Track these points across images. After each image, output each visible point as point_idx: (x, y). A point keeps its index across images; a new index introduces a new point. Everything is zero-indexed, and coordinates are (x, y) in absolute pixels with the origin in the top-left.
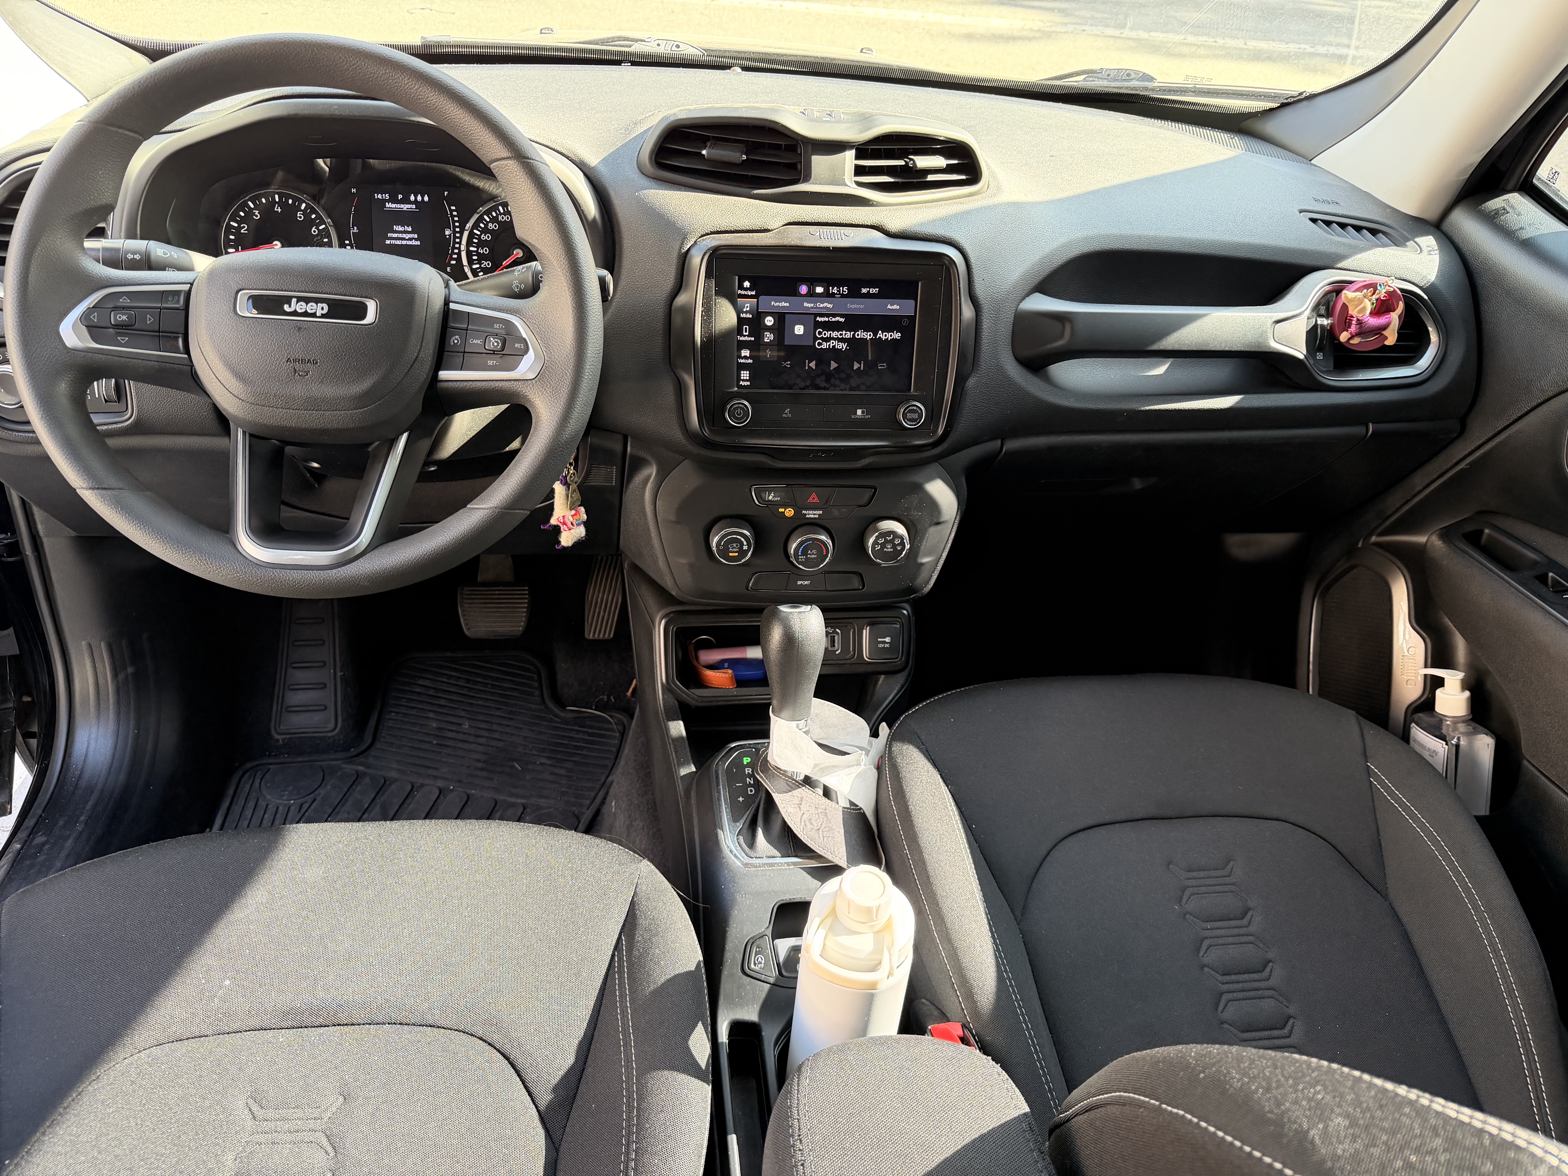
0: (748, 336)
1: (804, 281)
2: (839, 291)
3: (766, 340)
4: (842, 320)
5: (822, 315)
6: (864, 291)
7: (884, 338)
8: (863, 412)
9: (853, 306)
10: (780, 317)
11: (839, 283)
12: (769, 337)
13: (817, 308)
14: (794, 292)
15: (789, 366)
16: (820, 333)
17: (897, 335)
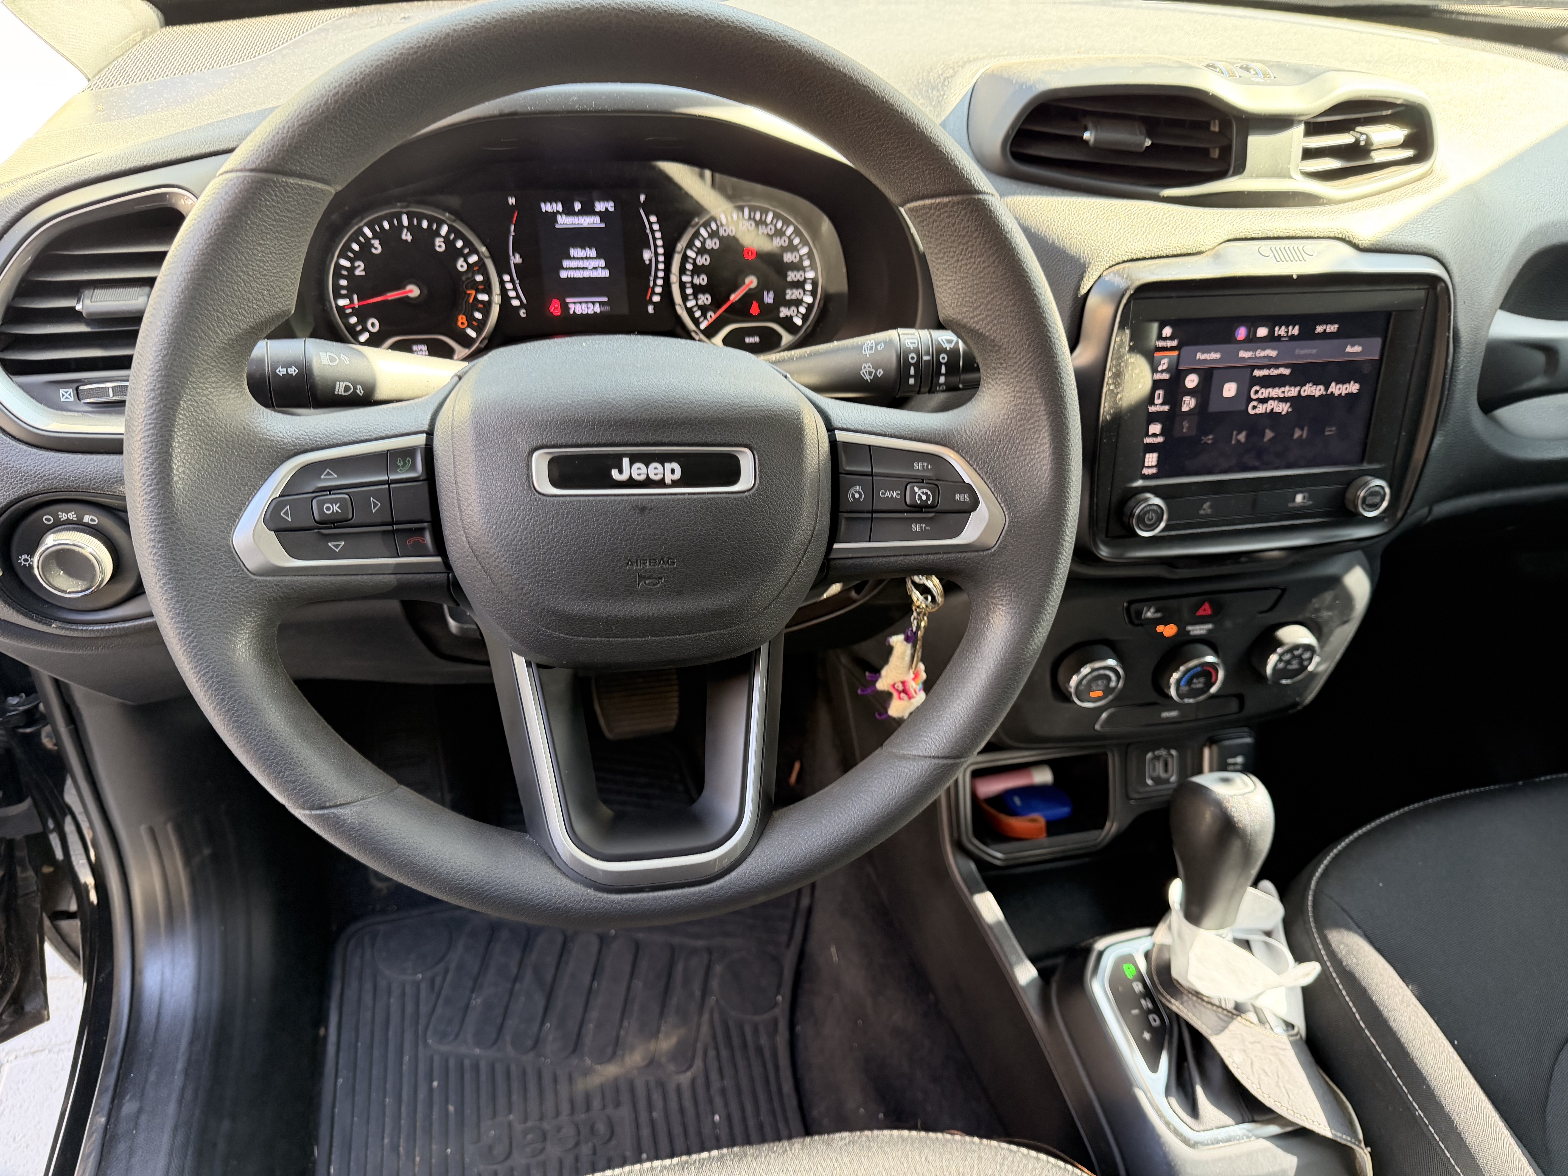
0: (1162, 404)
1: (1241, 320)
2: (1287, 332)
3: (1185, 408)
4: (1286, 372)
5: (1261, 367)
6: (1319, 329)
7: (1337, 393)
8: (1304, 498)
9: (1303, 352)
10: (1208, 375)
11: (1288, 321)
12: (1188, 403)
13: (1256, 357)
14: (1228, 338)
15: (1210, 442)
16: (1257, 392)
17: (1354, 387)
